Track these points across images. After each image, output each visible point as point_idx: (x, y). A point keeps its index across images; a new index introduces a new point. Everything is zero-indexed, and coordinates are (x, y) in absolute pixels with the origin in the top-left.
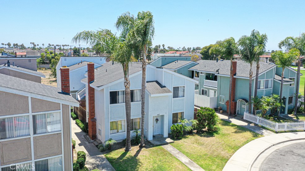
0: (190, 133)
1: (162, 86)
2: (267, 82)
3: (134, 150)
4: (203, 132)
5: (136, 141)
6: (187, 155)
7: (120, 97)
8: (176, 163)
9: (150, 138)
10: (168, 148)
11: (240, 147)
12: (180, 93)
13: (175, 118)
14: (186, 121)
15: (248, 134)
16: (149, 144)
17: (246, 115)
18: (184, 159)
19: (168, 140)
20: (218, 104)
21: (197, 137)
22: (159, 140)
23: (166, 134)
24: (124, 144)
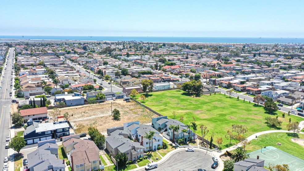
0: (161, 148)
1: (156, 140)
2: (181, 135)
3: (151, 152)
4: (164, 148)
5: (151, 151)
6: (160, 153)
7: (148, 143)
8: (157, 155)
9: (153, 150)
10: (157, 152)
11: (170, 152)
12: (159, 140)
13: (158, 145)
14: (160, 146)
15: (174, 148)
16: (153, 151)
17: (176, 143)
18: (159, 154)
19: (157, 150)
20: (171, 138)
21: (163, 149)
22: (155, 150)
23: (156, 149)
24: (149, 151)
